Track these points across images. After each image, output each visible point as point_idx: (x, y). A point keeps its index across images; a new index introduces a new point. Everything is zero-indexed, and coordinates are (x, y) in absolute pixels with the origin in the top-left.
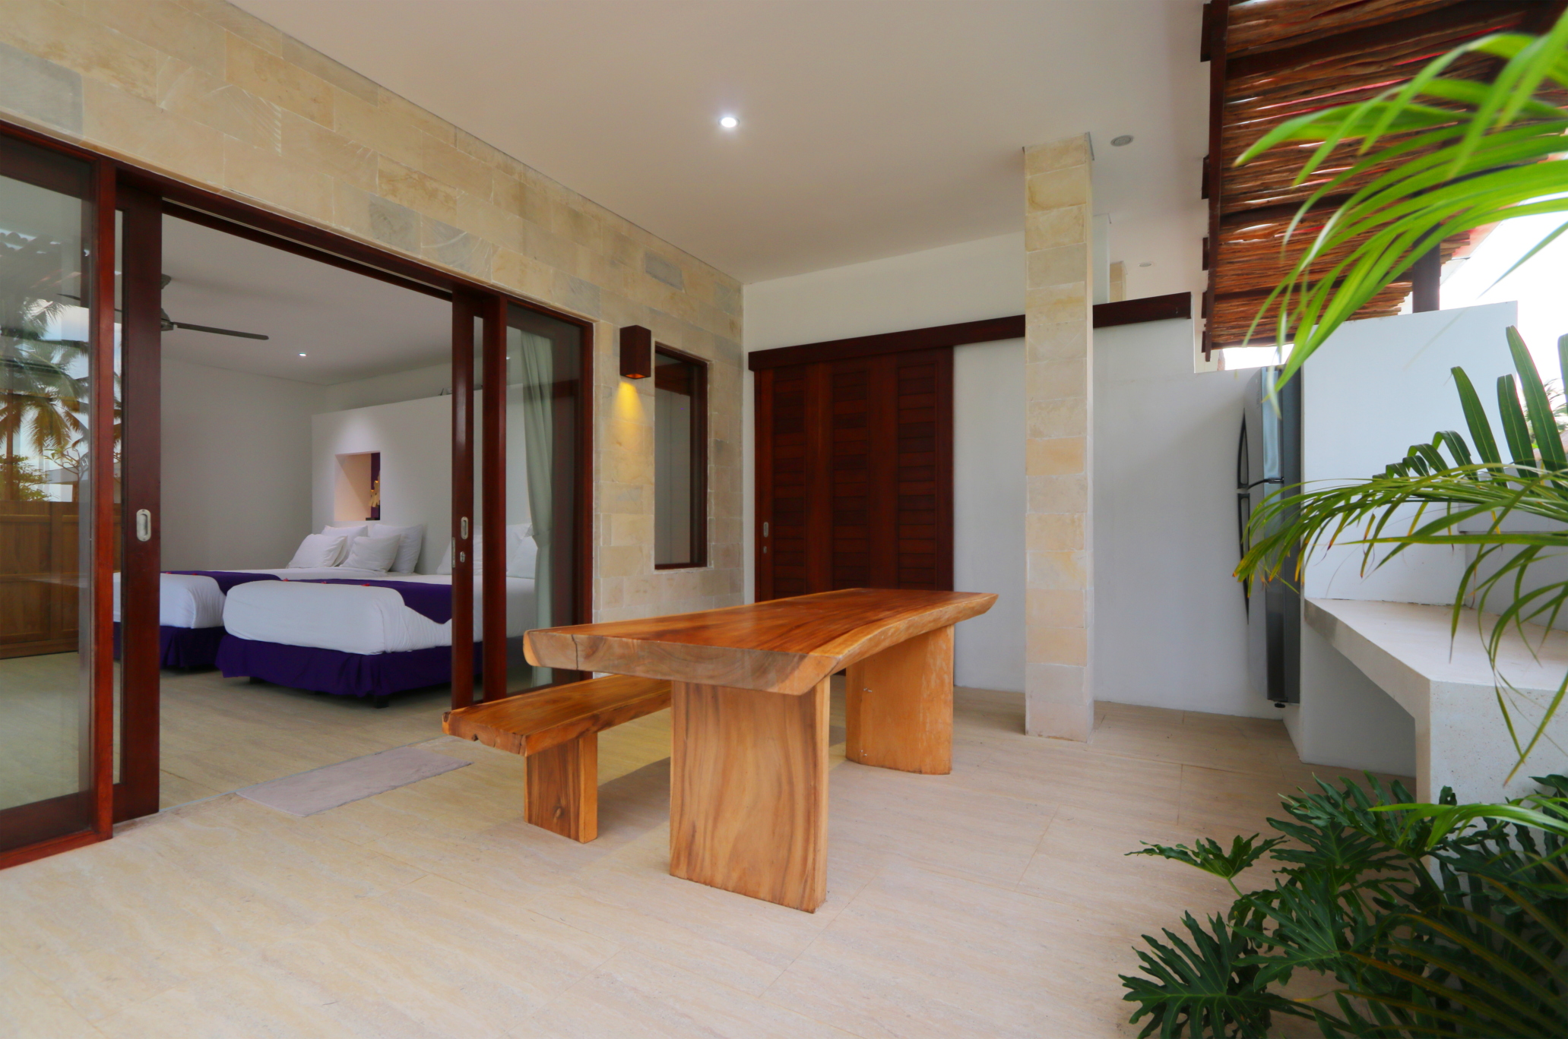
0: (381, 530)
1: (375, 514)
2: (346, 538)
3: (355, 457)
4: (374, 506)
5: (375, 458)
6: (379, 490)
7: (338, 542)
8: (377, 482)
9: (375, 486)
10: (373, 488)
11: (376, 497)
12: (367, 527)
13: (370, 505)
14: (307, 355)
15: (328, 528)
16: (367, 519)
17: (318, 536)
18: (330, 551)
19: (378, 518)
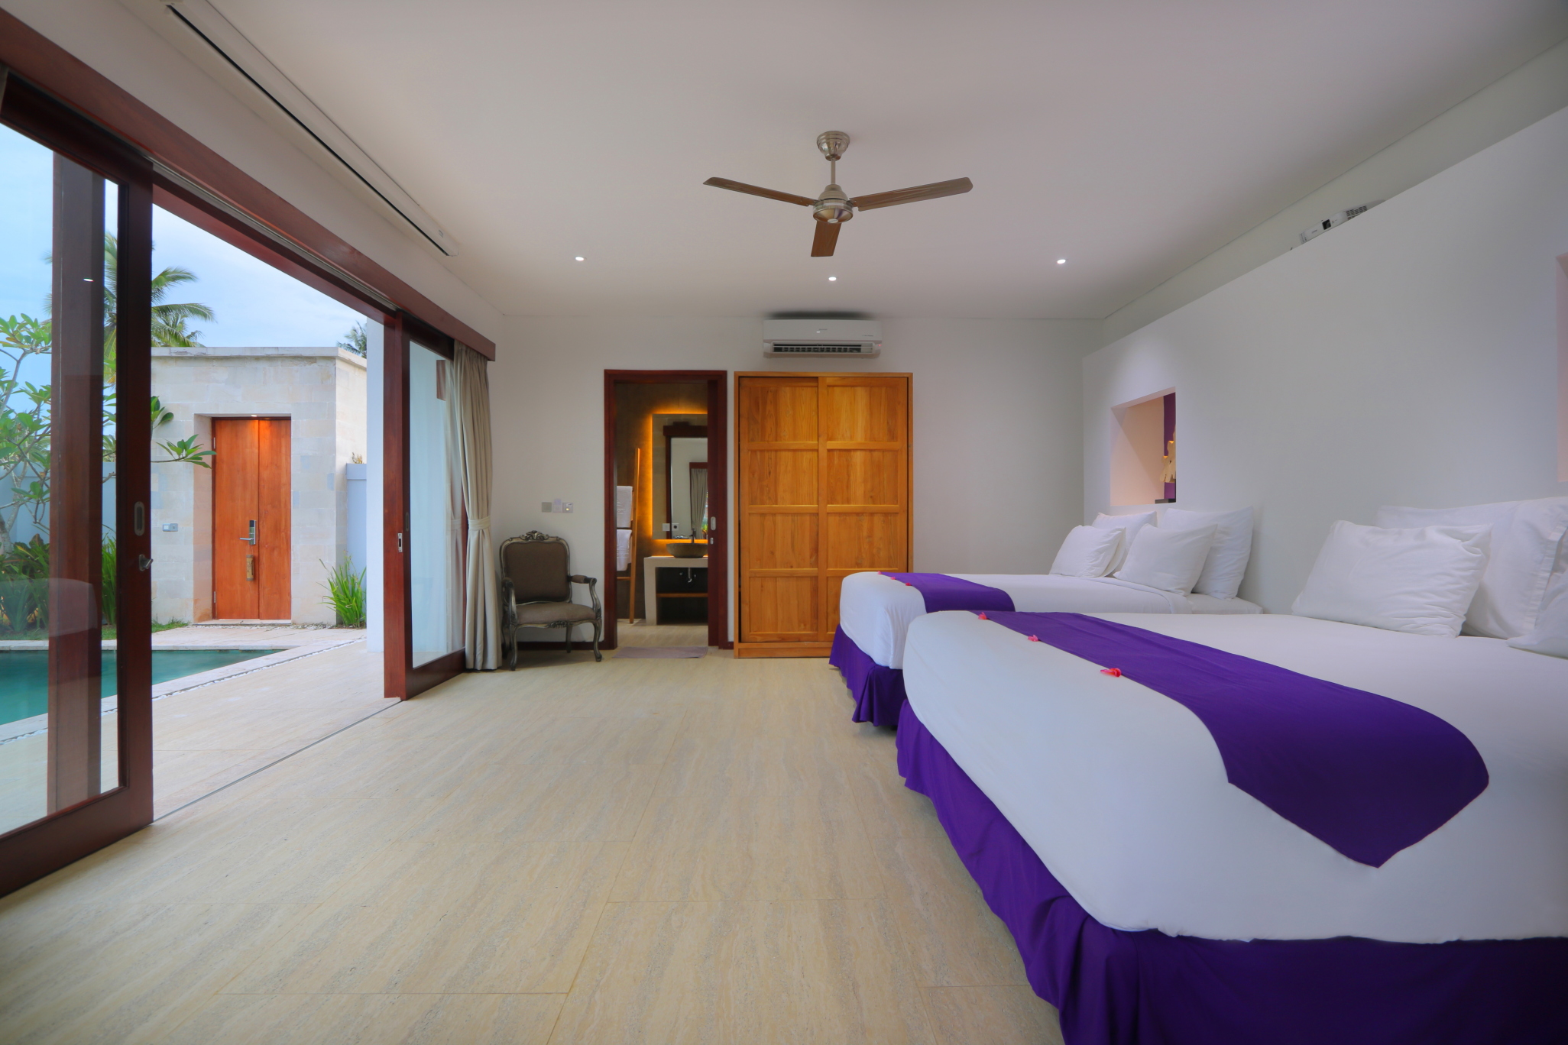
0: (1176, 518)
1: (1170, 495)
2: (1123, 531)
3: (1140, 407)
4: (1168, 481)
5: (1169, 401)
6: (1174, 457)
7: (1110, 538)
8: (1172, 442)
9: (1168, 448)
10: (1166, 453)
11: (1170, 465)
12: (1155, 513)
13: (1162, 479)
14: (1067, 260)
15: (1101, 517)
16: (1157, 502)
17: (1087, 528)
18: (1100, 552)
19: (1173, 500)
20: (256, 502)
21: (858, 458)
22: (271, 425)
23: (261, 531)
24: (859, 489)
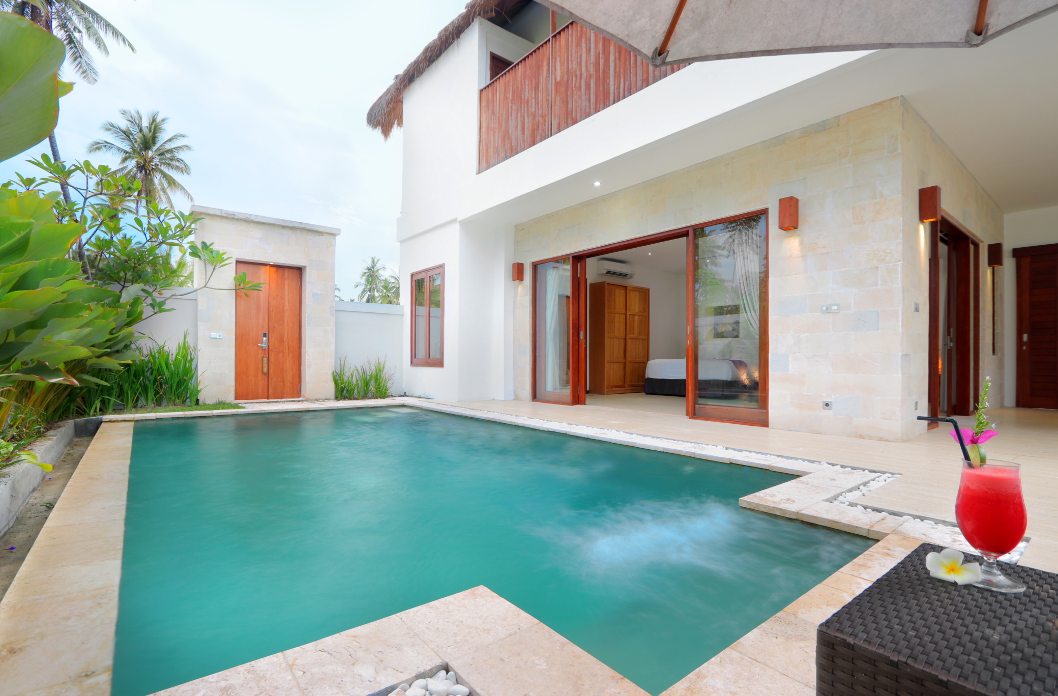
20: (267, 321)
21: (636, 318)
22: (277, 271)
23: (270, 340)
24: (636, 330)
